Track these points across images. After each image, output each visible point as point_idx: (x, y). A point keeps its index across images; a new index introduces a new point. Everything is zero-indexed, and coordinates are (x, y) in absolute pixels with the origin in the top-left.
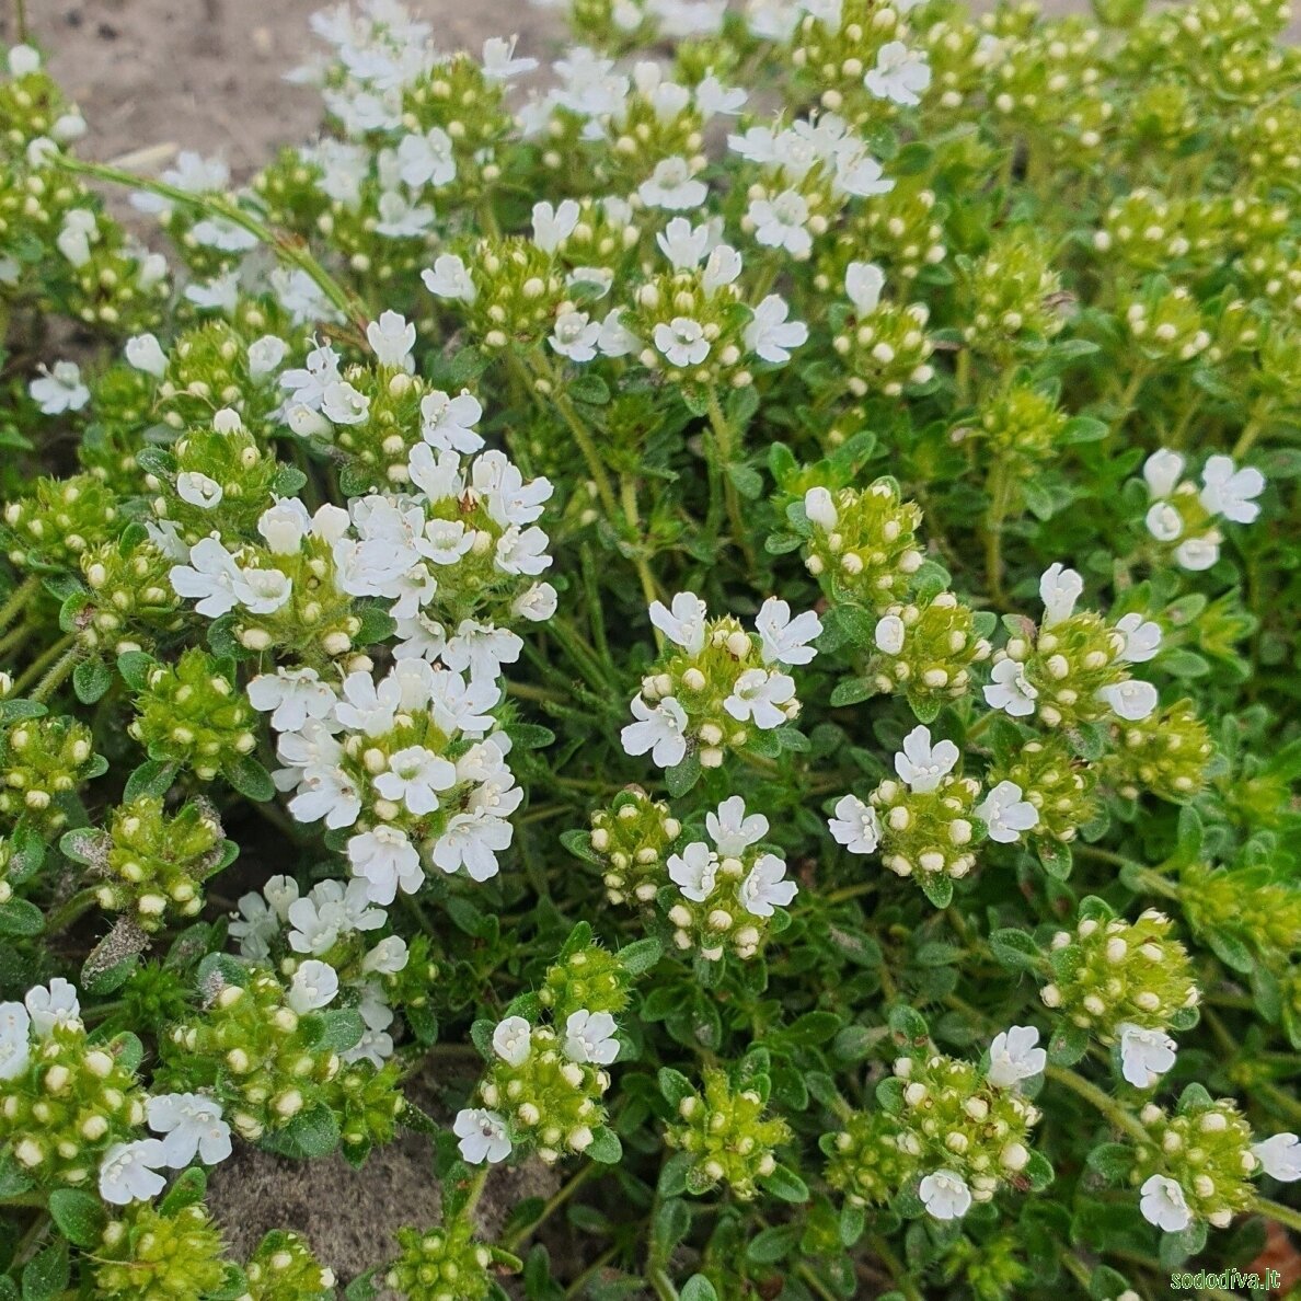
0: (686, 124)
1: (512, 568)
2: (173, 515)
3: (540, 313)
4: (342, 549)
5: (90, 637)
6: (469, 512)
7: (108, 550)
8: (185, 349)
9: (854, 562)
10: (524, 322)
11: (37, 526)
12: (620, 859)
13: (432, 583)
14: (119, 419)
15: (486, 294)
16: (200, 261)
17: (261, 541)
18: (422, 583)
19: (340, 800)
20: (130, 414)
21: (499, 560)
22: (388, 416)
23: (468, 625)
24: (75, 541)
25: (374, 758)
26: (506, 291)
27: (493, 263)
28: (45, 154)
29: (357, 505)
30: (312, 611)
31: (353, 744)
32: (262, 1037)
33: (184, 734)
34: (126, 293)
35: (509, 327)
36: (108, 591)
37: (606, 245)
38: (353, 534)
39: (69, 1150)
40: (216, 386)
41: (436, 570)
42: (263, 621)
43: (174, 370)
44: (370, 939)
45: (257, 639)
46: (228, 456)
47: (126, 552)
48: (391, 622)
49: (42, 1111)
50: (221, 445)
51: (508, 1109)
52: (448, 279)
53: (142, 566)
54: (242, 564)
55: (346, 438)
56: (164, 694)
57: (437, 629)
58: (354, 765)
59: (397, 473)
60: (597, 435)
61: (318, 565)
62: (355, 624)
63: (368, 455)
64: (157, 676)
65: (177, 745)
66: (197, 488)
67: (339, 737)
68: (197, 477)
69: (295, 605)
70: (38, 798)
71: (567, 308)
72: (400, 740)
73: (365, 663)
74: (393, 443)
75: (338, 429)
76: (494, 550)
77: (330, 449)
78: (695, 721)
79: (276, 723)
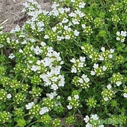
0: (65, 14)
1: (58, 60)
2: (29, 65)
3: (55, 37)
4: (44, 63)
5: (25, 77)
6: (54, 57)
7: (24, 69)
8: (24, 50)
9: (87, 52)
10: (54, 39)
11: (17, 69)
12: (75, 82)
13: (52, 64)
14: (19, 57)
15: (50, 37)
16: (21, 39)
17: (37, 65)
18: (51, 64)
19: (49, 83)
20: (20, 57)
21: (57, 60)
22: (44, 51)
23: (56, 66)
24: (21, 69)
25: (51, 79)
26: (52, 36)
27: (50, 34)
28: (2, 33)
29: (44, 59)
30: (43, 69)
31: (49, 78)
32: (49, 102)
33: (36, 81)
34: (15, 45)
35: (53, 39)
36: (26, 72)
37: (60, 28)
38: (44, 62)
39: (37, 112)
40: (28, 52)
41: (52, 63)
42: (39, 71)
43: (24, 52)
44: (57, 96)
45: (39, 72)
46: (32, 58)
47: (26, 69)
48: (50, 68)
49: (34, 110)
50: (31, 58)
51: (71, 104)
52: (46, 37)
53: (28, 69)
54: (36, 66)
55: (42, 54)
56: (33, 79)
57: (54, 67)
58: (50, 80)
59: (47, 55)
60: (65, 46)
61: (42, 65)
62: (47, 69)
63: (44, 55)
64: (32, 78)
65: (35, 82)
66: (31, 62)
67: (48, 78)
68: (30, 61)
69: (41, 69)
70: (25, 90)
71: (58, 36)
72: (53, 76)
73: (48, 72)
74: (46, 53)
75: (41, 53)
76: (56, 60)
77: (40, 55)
78: (77, 68)
79: (43, 78)
